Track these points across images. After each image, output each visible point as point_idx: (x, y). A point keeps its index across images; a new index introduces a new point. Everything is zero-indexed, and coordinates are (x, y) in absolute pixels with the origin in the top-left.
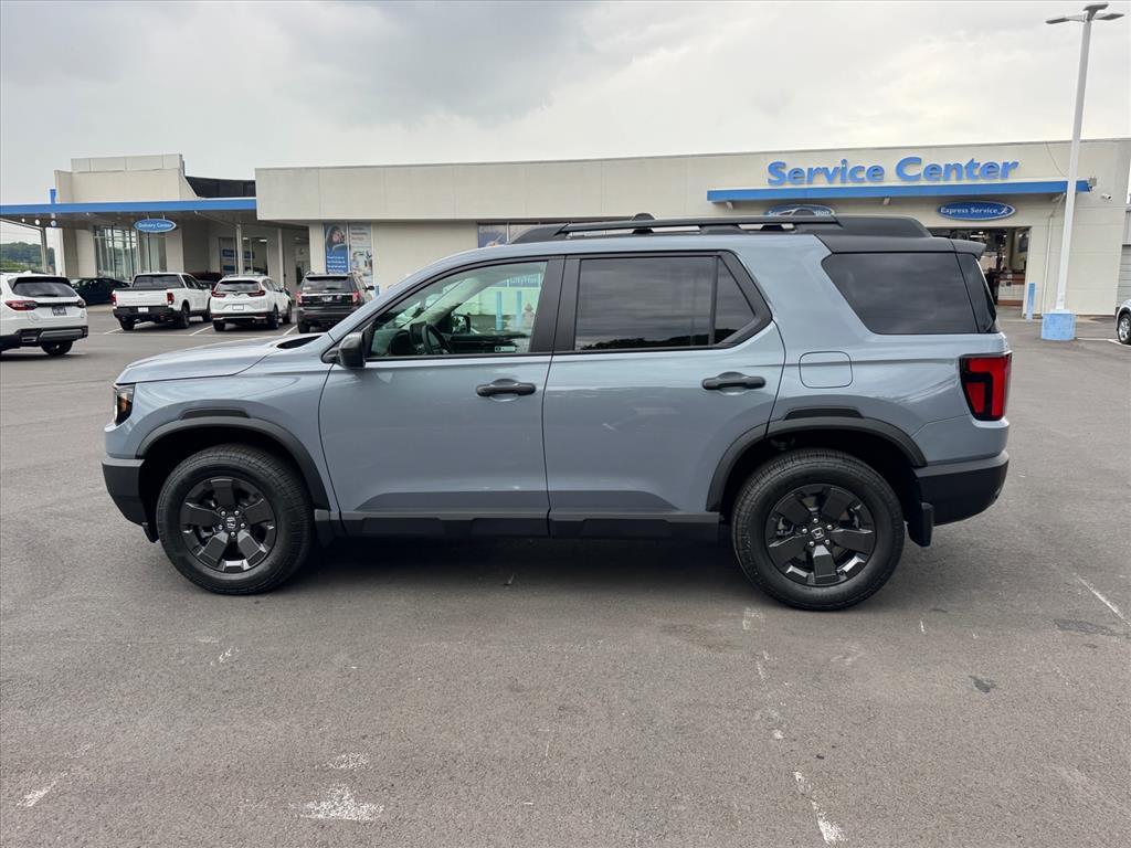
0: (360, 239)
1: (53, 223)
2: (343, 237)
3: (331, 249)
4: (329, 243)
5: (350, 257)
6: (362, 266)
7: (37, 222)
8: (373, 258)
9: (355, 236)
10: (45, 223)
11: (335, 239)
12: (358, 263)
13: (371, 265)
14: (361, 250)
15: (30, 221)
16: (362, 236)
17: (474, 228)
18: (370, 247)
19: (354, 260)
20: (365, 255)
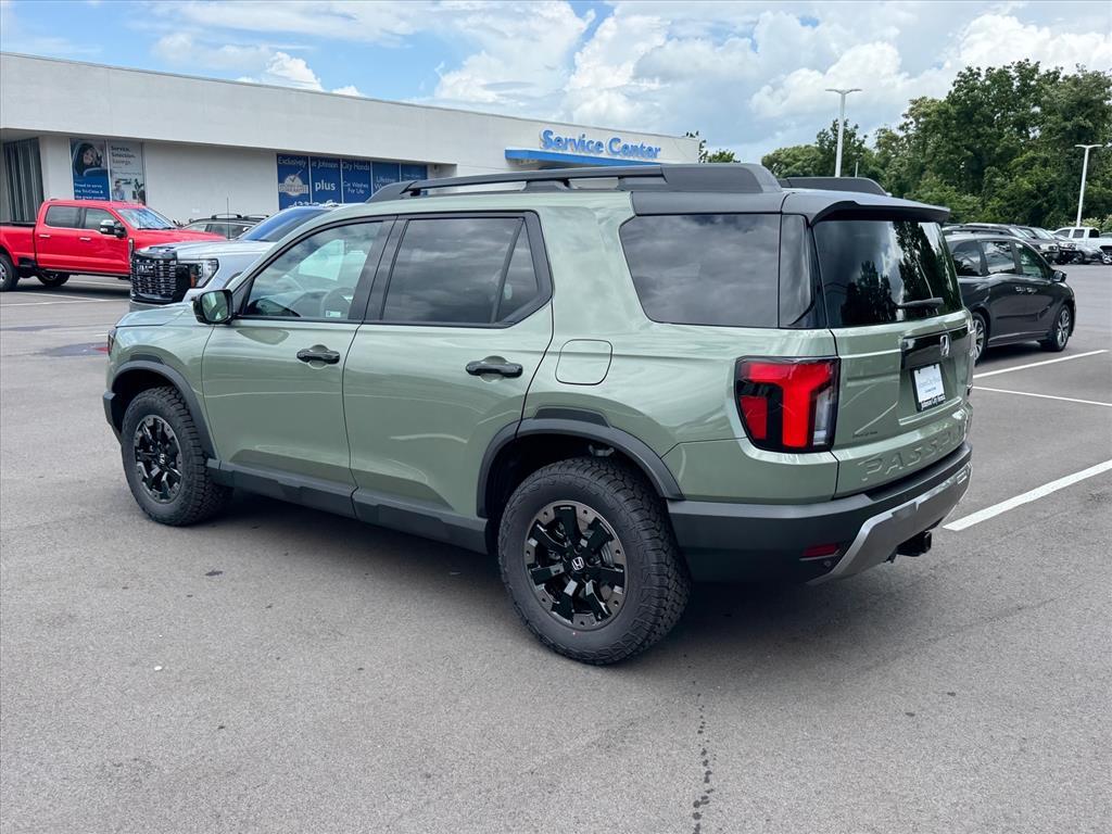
0: (127, 163)
2: (99, 159)
3: (81, 174)
4: (78, 166)
5: (113, 186)
9: (118, 159)
11: (87, 161)
12: (122, 194)
14: (126, 177)
16: (125, 159)
17: (275, 159)
18: (141, 174)
19: (117, 190)
20: (134, 184)
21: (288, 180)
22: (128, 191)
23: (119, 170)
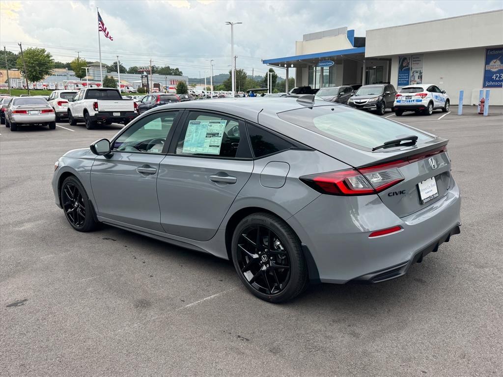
0: (418, 63)
1: (292, 66)
2: (408, 63)
3: (401, 70)
4: (401, 68)
5: (411, 74)
6: (416, 79)
7: (285, 66)
8: (423, 74)
9: (414, 62)
10: (289, 66)
11: (404, 65)
13: (421, 78)
14: (417, 70)
15: (283, 66)
16: (418, 62)
17: (484, 52)
18: (422, 68)
19: (413, 76)
20: (419, 72)
21: (492, 63)
22: (417, 75)
23: (414, 67)
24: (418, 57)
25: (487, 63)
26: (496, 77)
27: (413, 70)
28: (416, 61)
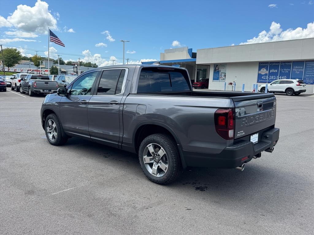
0: (224, 68)
2: (219, 68)
3: (215, 72)
4: (215, 70)
8: (226, 74)
12: (222, 75)
13: (225, 77)
14: (223, 72)
17: (258, 64)
18: (226, 71)
21: (262, 70)
22: (223, 75)
23: (222, 70)
24: (224, 65)
25: (259, 70)
26: (264, 77)
27: (221, 72)
28: (222, 67)
